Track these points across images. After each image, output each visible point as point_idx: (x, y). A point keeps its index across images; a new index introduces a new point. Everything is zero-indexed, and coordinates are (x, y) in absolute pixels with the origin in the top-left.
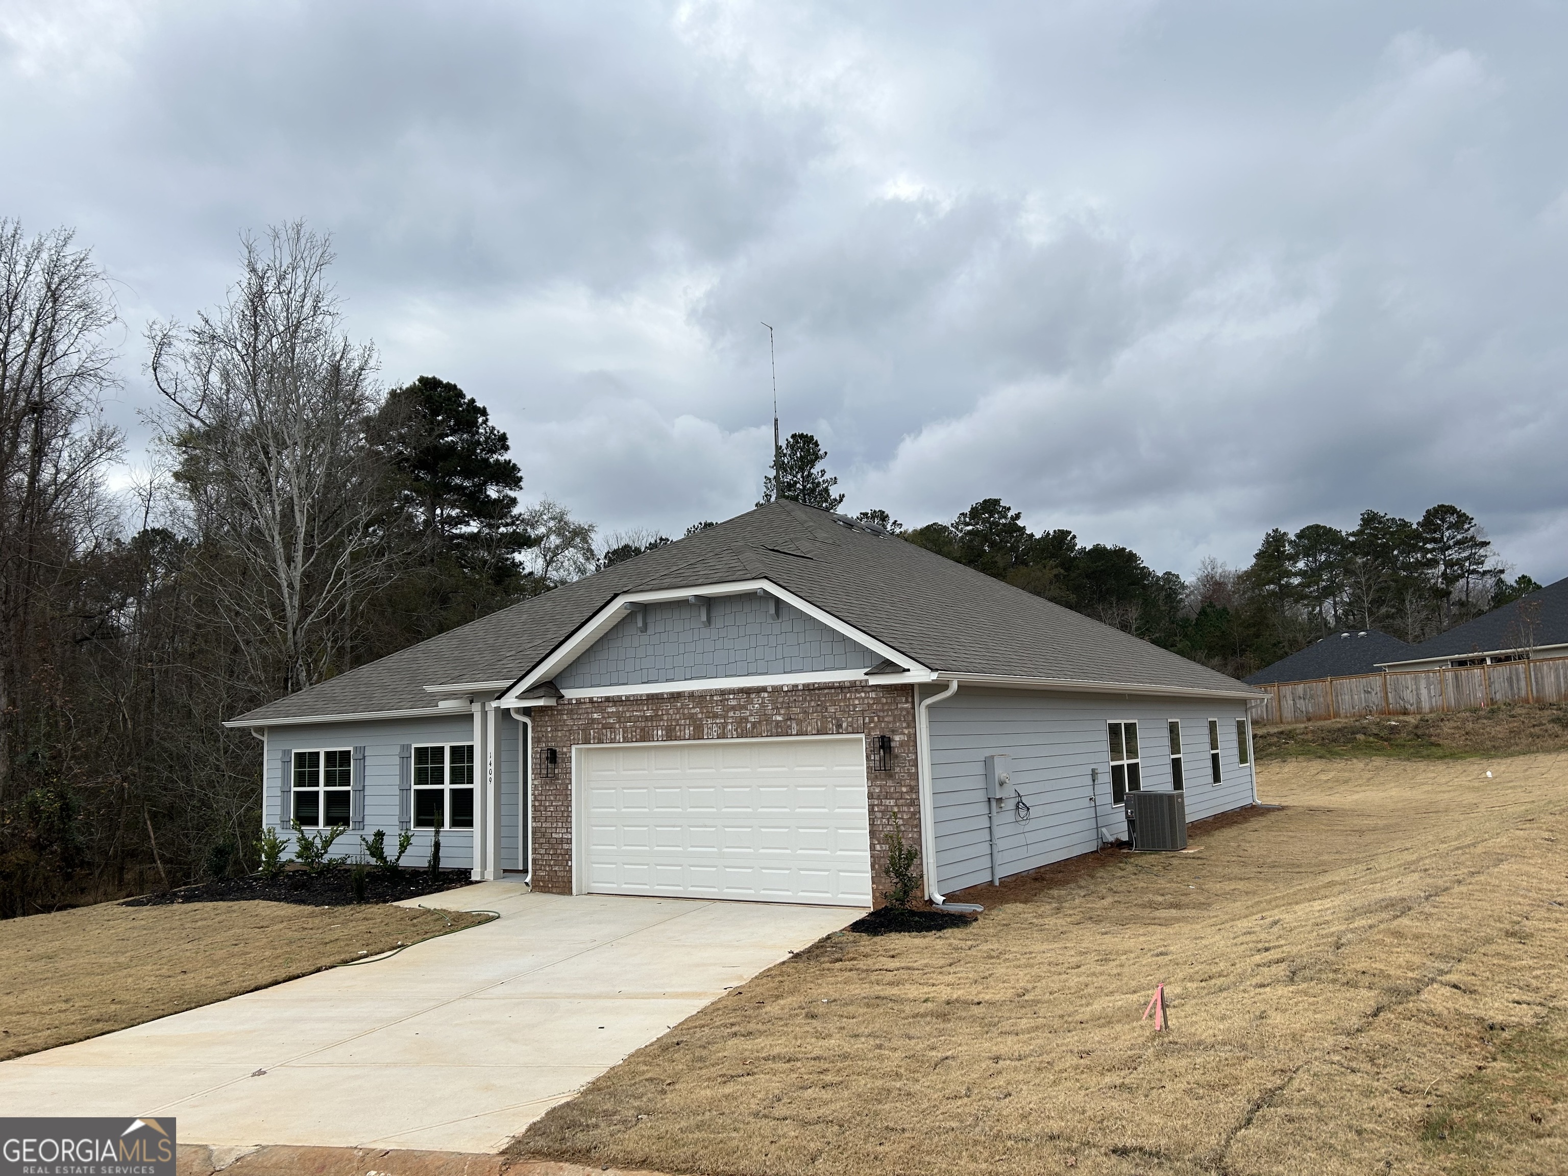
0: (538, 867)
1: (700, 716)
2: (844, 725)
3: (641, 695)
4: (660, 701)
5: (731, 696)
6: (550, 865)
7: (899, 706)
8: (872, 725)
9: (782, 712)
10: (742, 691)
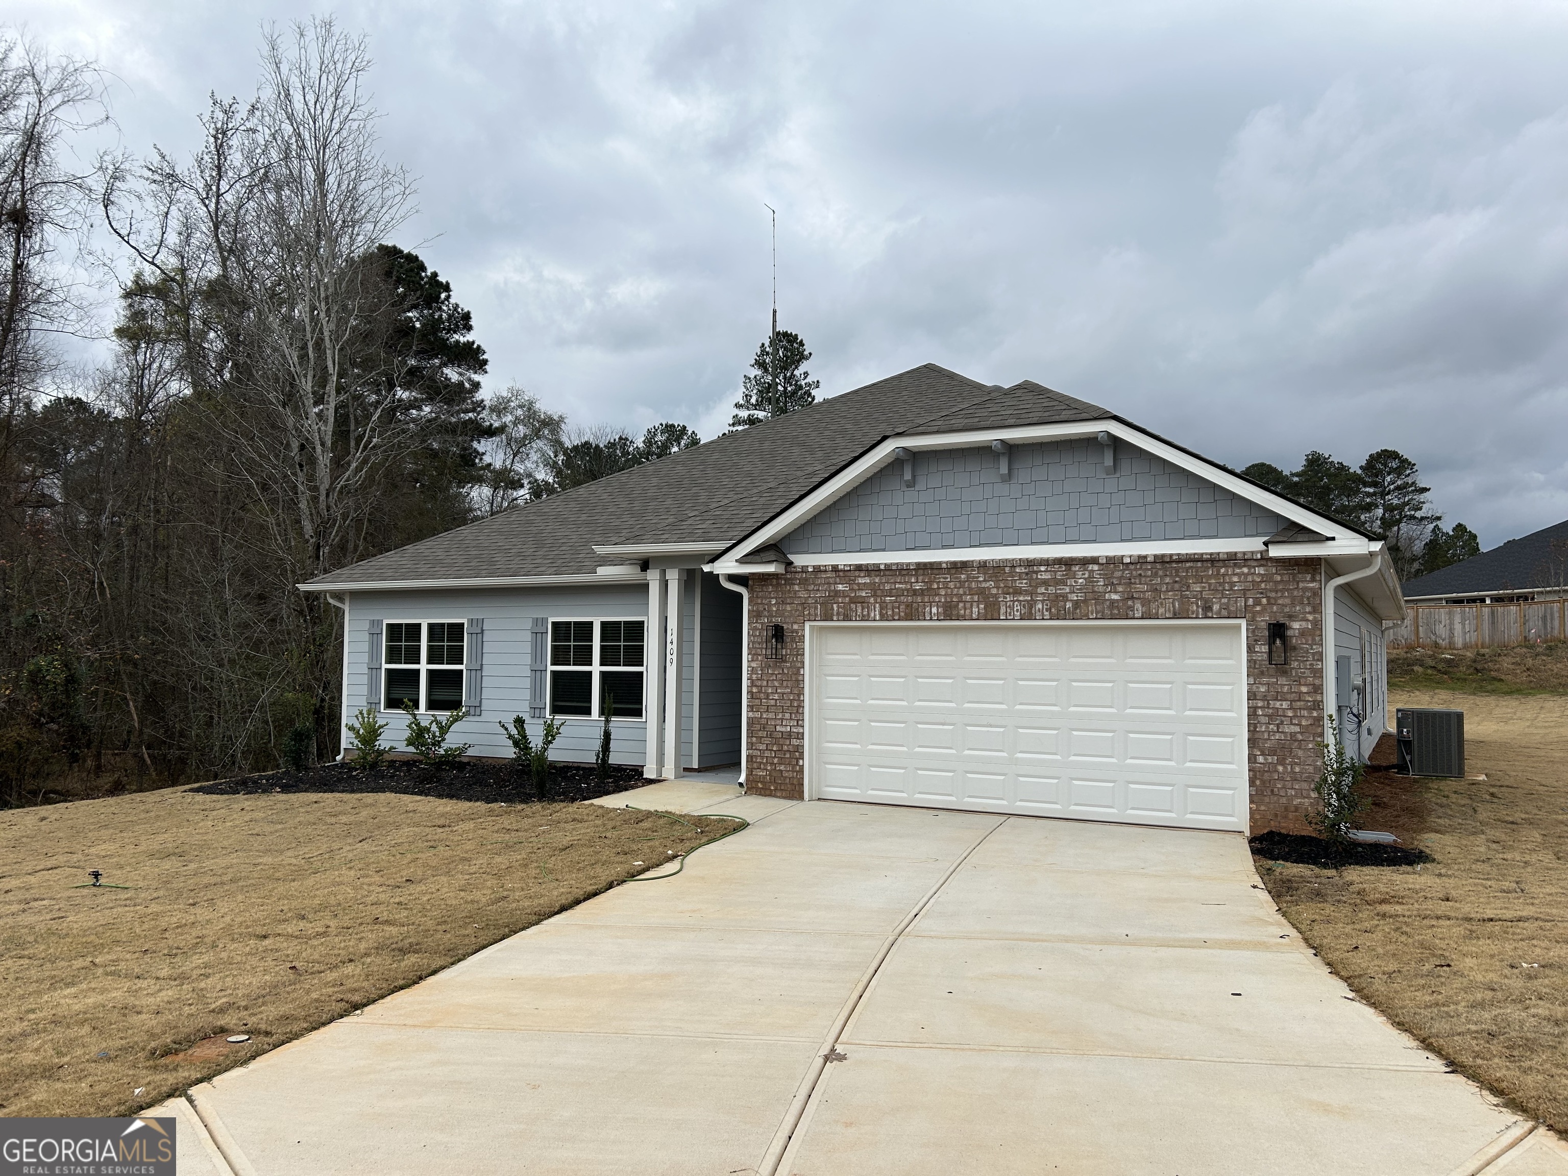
0: (755, 765)
1: (994, 591)
2: (1216, 607)
3: (908, 564)
4: (935, 571)
5: (1043, 568)
6: (772, 764)
7: (1301, 585)
8: (1258, 608)
9: (1120, 589)
10: (1060, 561)
